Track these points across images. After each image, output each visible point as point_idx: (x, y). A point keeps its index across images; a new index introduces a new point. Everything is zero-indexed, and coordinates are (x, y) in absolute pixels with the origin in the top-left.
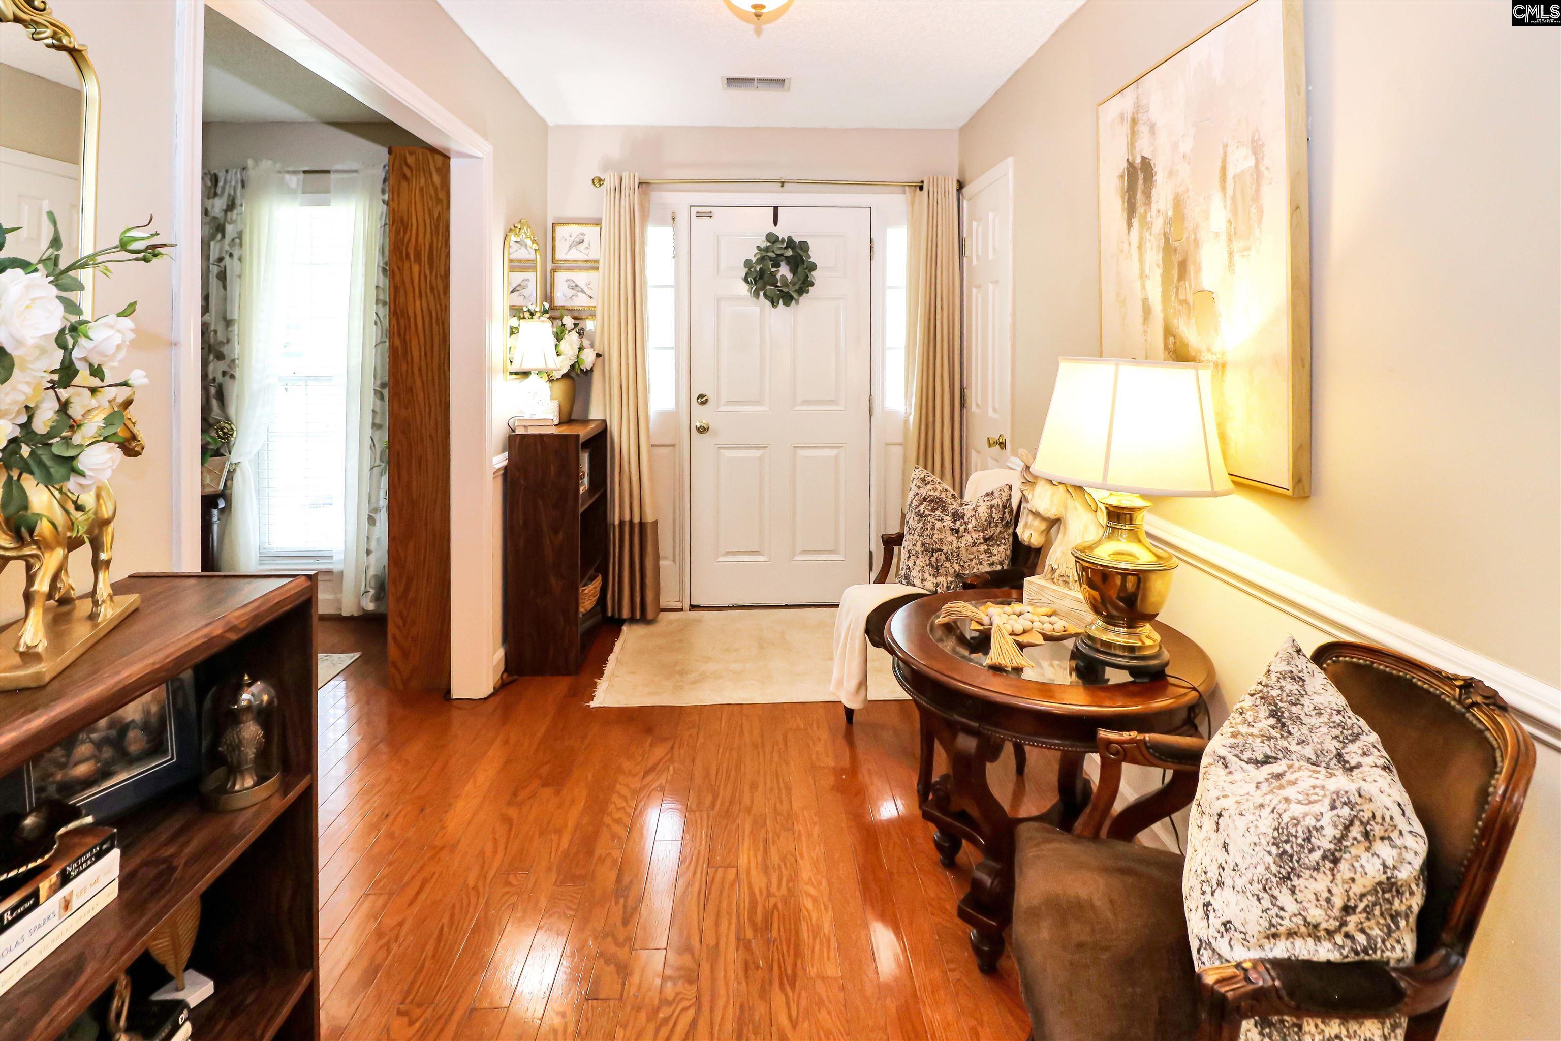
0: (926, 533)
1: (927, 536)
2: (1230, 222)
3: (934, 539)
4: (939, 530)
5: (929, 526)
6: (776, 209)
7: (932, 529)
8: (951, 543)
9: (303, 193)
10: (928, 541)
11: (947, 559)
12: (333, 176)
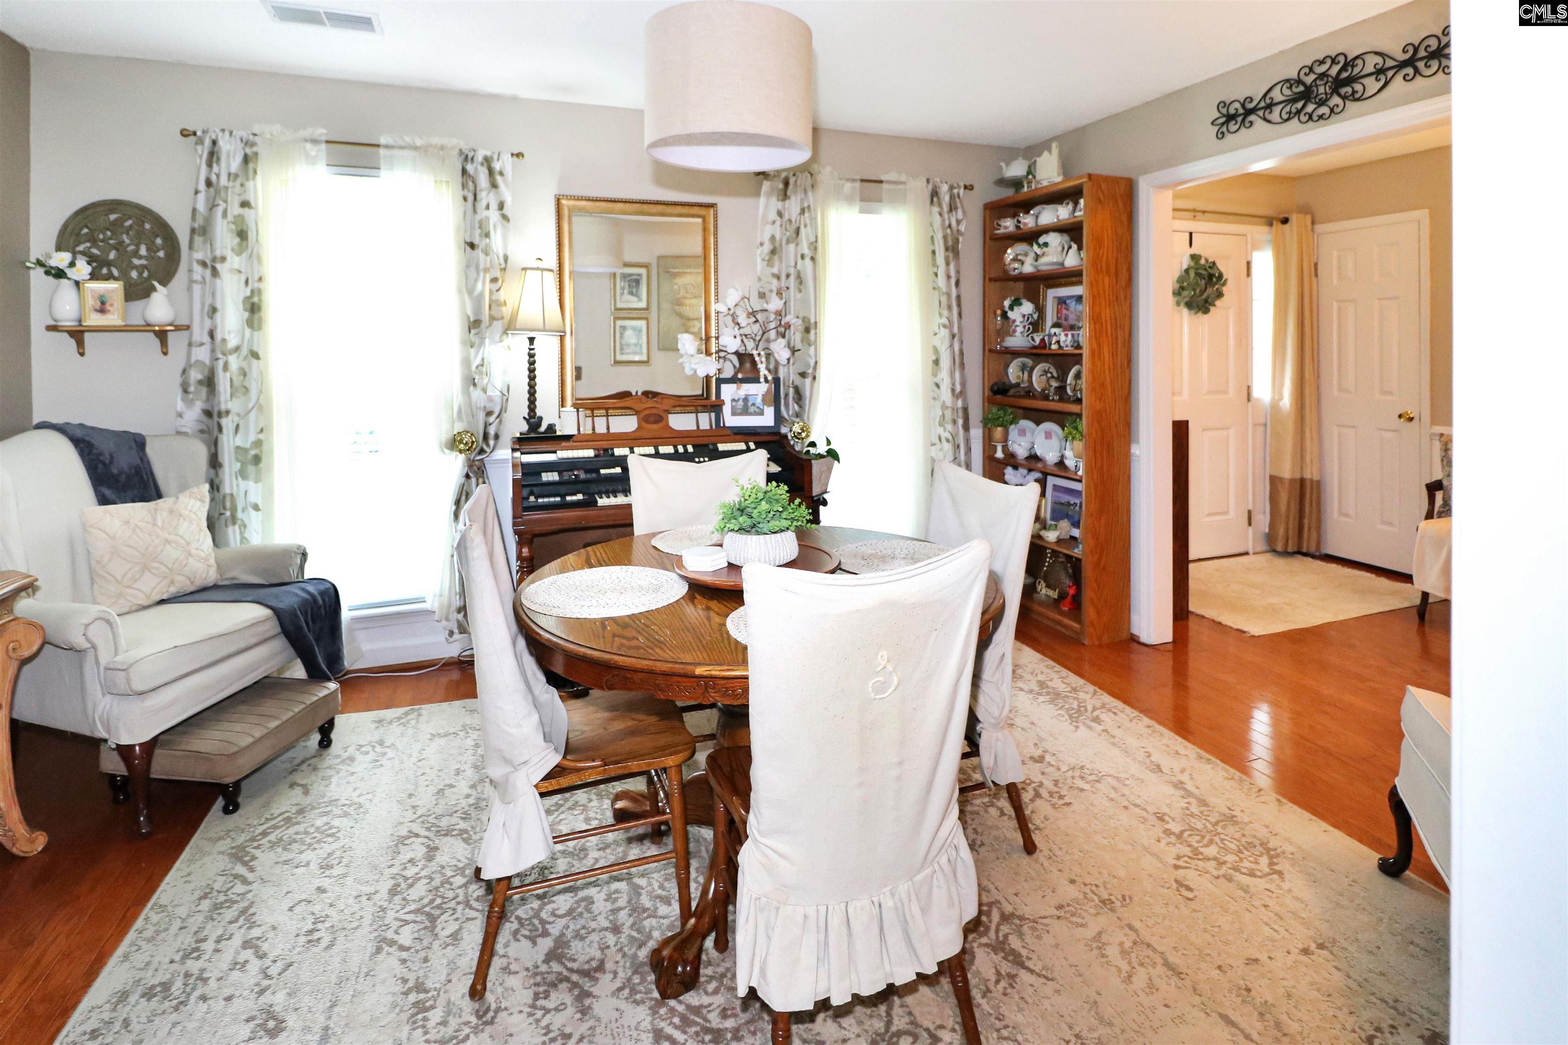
6: (1191, 234)
9: (861, 200)
12: (884, 186)
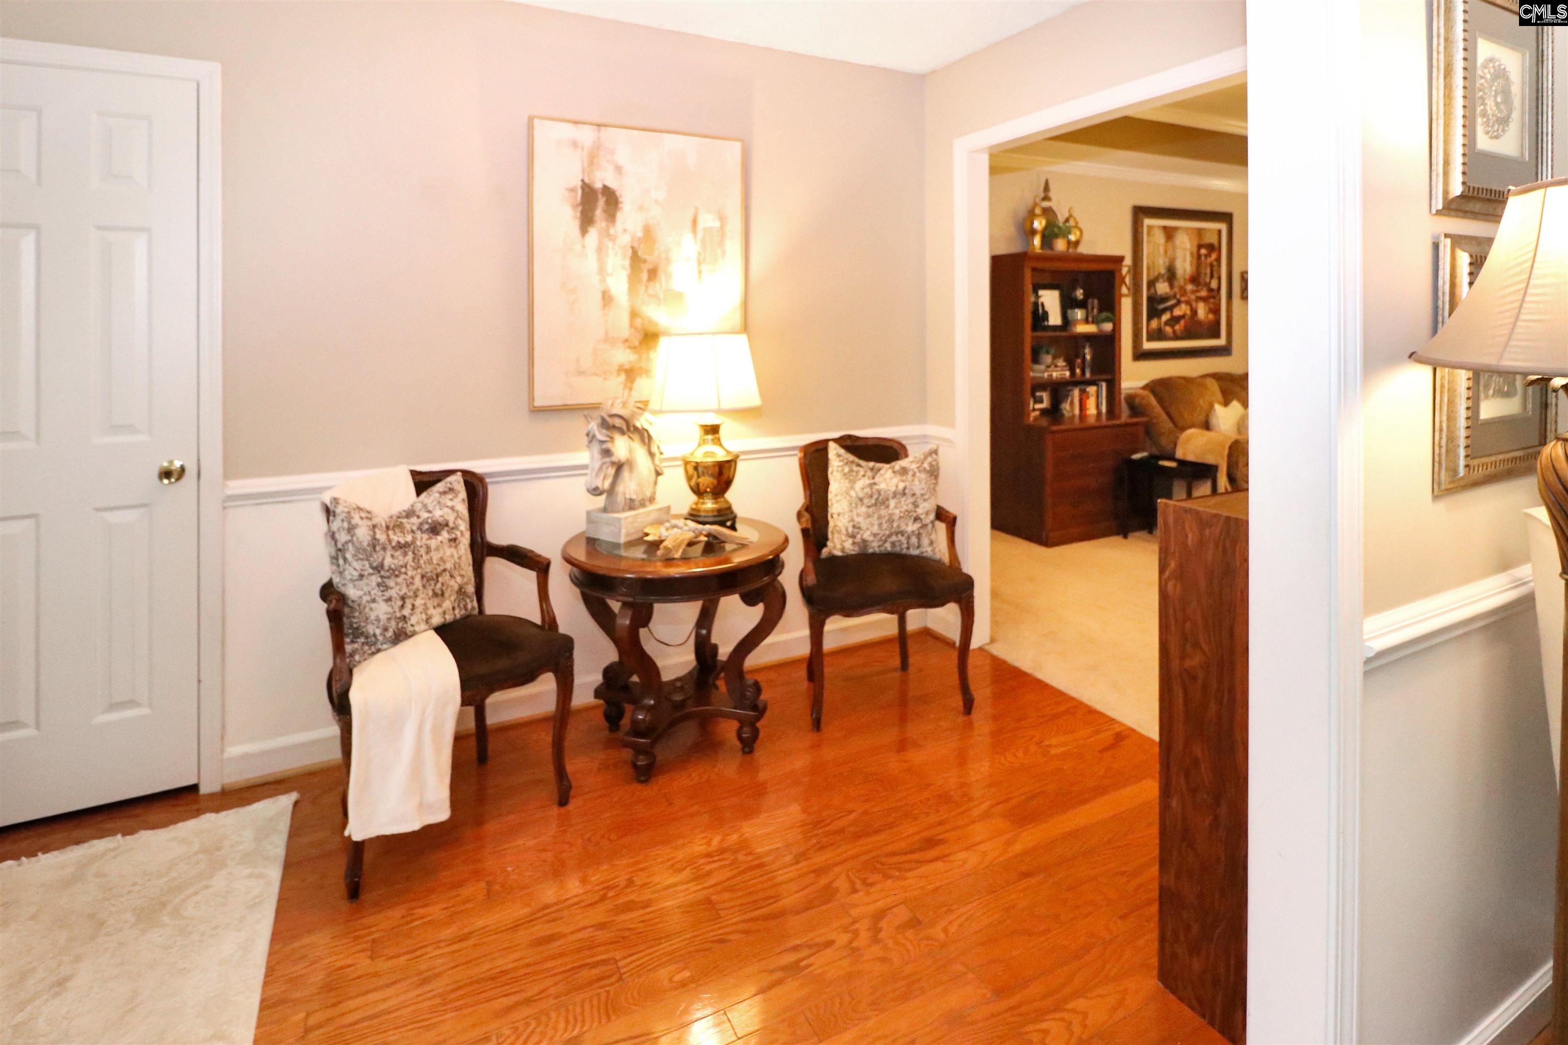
0: (422, 562)
1: (425, 563)
2: (699, 253)
3: (435, 562)
4: (437, 549)
5: (423, 551)
7: (427, 553)
8: (452, 556)
10: (428, 568)
11: (452, 576)
